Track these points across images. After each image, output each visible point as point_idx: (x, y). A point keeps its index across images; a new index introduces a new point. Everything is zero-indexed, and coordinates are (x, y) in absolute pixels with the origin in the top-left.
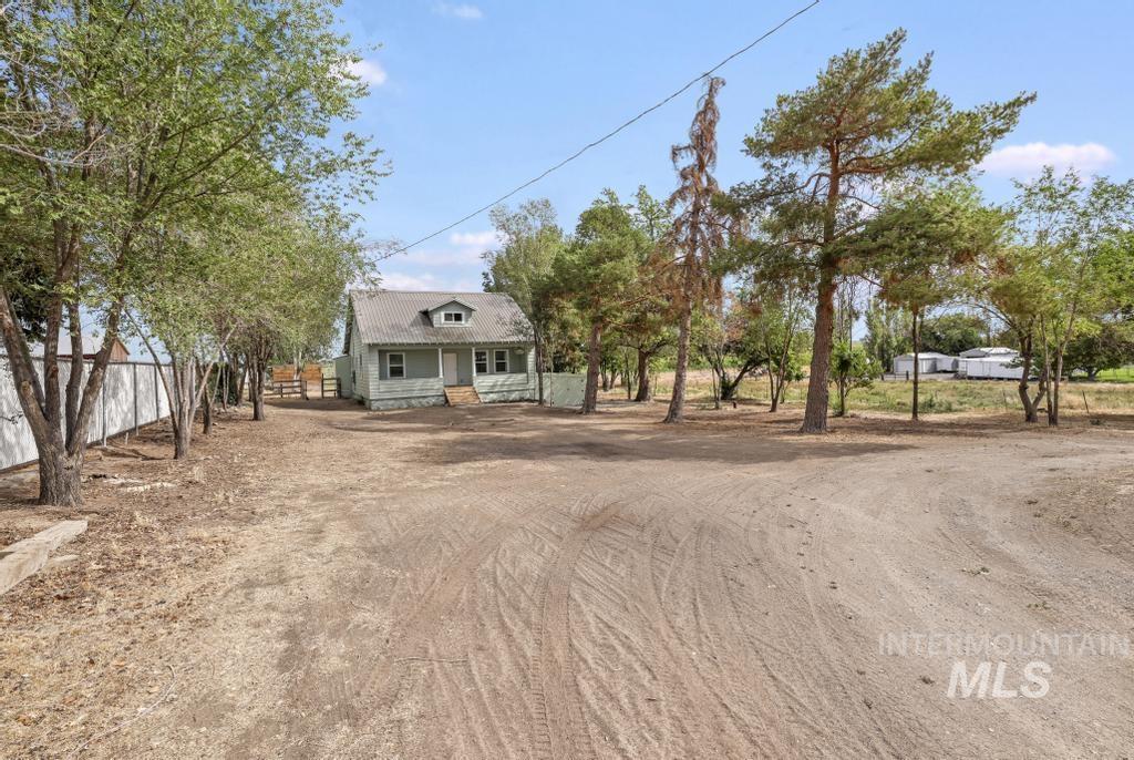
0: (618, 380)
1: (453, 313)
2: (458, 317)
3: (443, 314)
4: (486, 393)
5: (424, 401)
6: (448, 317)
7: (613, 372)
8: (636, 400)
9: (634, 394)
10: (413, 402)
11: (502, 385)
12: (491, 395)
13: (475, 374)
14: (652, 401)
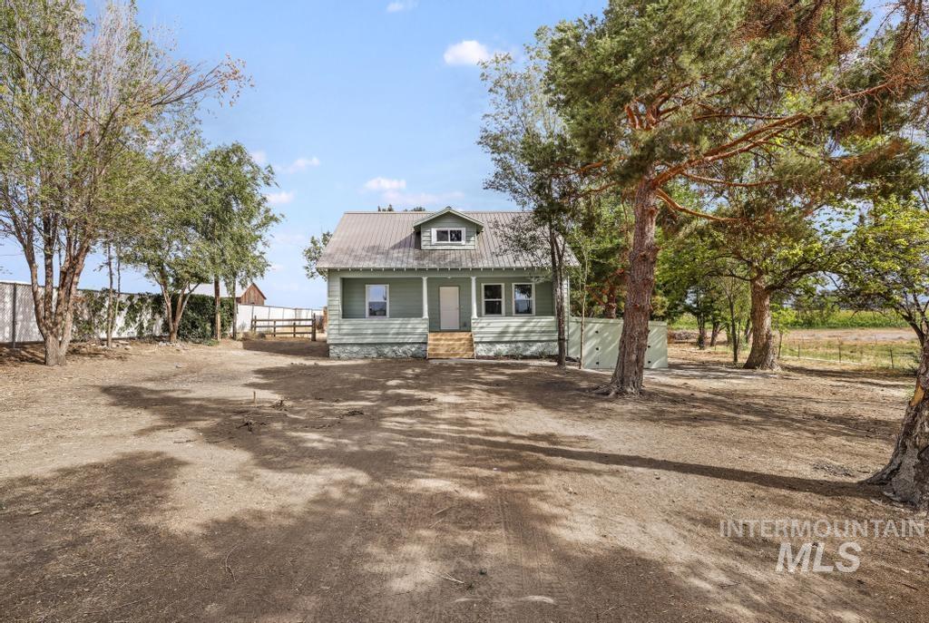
0: (722, 336)
1: (449, 229)
2: (457, 236)
3: (434, 231)
4: (490, 343)
5: (400, 351)
6: (442, 236)
7: (715, 325)
8: (747, 366)
9: (744, 355)
10: (387, 350)
11: (516, 333)
12: (498, 347)
13: (475, 315)
14: (777, 369)
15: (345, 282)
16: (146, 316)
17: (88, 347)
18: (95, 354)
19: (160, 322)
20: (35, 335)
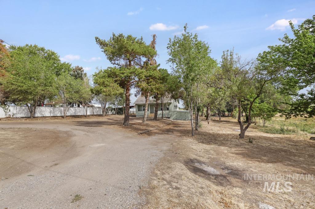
3: (151, 97)
15: (138, 106)
16: (113, 111)
17: (107, 115)
18: (107, 116)
19: (115, 112)
20: (102, 114)
